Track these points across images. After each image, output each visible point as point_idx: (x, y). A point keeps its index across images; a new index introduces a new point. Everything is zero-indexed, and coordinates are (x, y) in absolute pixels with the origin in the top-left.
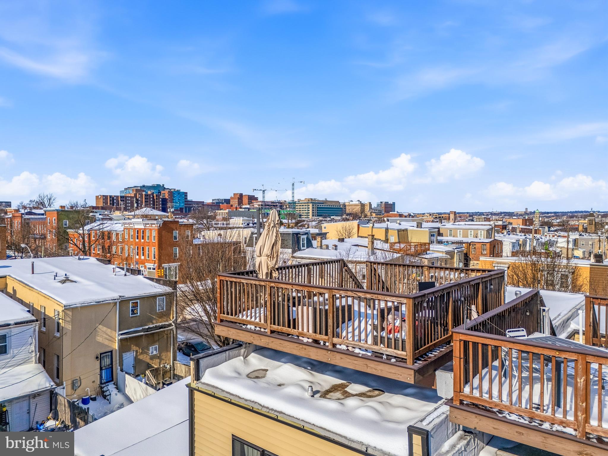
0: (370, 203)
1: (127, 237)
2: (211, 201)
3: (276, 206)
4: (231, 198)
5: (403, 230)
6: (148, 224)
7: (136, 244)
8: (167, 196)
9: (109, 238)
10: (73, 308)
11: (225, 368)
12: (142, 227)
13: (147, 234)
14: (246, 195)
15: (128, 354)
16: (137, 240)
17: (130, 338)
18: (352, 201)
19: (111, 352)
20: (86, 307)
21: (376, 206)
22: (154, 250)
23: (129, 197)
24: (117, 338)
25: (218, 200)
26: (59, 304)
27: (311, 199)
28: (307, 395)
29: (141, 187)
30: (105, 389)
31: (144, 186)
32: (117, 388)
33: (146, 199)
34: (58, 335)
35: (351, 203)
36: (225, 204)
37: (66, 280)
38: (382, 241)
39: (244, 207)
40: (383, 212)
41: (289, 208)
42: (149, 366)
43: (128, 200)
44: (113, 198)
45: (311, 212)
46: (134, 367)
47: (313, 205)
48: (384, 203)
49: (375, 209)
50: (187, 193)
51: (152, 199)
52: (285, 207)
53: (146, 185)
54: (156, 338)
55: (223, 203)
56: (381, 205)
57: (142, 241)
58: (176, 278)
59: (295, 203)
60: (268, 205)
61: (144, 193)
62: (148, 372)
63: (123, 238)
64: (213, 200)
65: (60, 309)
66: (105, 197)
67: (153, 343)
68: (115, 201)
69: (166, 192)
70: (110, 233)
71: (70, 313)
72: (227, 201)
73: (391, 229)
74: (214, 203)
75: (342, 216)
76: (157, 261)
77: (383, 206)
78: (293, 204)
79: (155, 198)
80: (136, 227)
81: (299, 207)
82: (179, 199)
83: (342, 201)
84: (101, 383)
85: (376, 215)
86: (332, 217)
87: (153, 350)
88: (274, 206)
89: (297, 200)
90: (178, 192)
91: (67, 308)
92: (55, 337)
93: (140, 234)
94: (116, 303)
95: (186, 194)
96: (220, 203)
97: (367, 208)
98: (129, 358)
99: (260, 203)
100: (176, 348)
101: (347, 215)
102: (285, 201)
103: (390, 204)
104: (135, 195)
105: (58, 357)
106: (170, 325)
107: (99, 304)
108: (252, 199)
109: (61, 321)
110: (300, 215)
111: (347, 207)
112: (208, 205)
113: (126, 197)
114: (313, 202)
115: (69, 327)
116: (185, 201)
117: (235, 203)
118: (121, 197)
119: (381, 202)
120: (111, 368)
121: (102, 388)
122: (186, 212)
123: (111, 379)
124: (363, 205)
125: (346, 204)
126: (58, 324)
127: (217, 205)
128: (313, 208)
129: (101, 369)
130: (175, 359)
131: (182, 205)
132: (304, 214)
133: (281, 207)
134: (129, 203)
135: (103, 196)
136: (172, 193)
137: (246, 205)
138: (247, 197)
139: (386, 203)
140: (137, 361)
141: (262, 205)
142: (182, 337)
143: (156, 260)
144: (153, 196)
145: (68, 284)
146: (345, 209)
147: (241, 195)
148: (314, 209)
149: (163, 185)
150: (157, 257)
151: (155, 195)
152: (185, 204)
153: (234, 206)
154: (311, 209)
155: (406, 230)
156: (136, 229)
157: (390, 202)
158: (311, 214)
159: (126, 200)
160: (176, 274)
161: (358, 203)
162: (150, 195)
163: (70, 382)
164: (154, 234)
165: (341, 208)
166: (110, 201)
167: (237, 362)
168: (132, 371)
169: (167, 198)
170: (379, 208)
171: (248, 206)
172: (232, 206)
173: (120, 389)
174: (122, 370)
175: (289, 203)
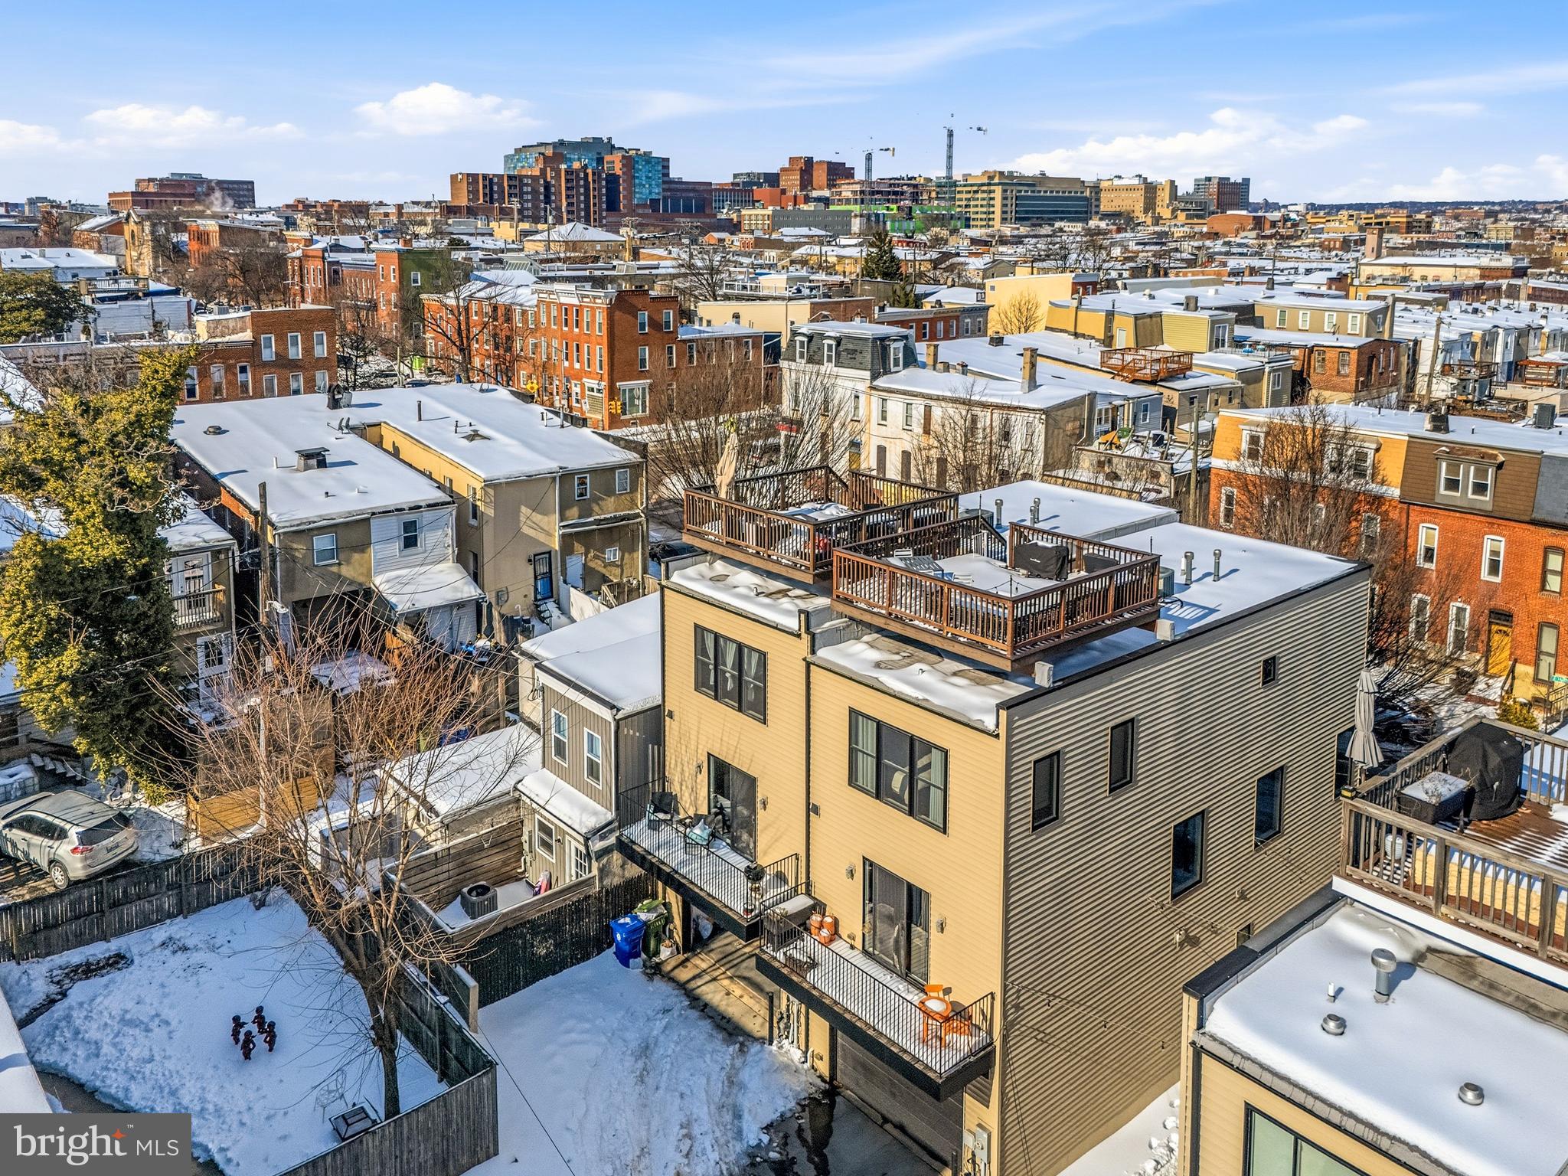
0: (1172, 182)
1: (544, 320)
2: (731, 180)
3: (902, 193)
4: (783, 170)
5: (1151, 316)
6: (587, 296)
7: (563, 336)
8: (618, 170)
9: (508, 319)
10: (495, 485)
11: (691, 571)
12: (575, 301)
13: (586, 317)
14: (821, 162)
15: (574, 558)
16: (565, 329)
17: (577, 533)
18: (1119, 177)
19: (549, 553)
20: (513, 483)
21: (1191, 190)
22: (600, 352)
23: (527, 177)
24: (557, 533)
25: (748, 175)
26: (475, 476)
27: (1001, 173)
28: (753, 594)
29: (555, 145)
30: (542, 608)
31: (562, 143)
32: (559, 608)
33: (567, 181)
34: (474, 522)
35: (1117, 182)
36: (766, 187)
37: (474, 436)
38: (1097, 340)
39: (815, 194)
40: (1213, 208)
41: (937, 198)
42: (605, 579)
43: (527, 185)
44: (491, 180)
45: (998, 209)
46: (584, 579)
47: (1005, 191)
48: (1216, 181)
49: (1187, 199)
50: (668, 160)
51: (582, 182)
52: (925, 197)
53: (567, 138)
54: (616, 536)
55: (760, 185)
56: (1206, 186)
57: (576, 330)
58: (644, 411)
59: (955, 184)
60: (878, 192)
61: (563, 167)
62: (604, 588)
63: (537, 322)
64: (735, 176)
65: (478, 486)
66: (473, 179)
67: (611, 544)
68: (495, 188)
69: (617, 157)
70: (508, 310)
71: (491, 491)
72: (772, 179)
73: (1120, 313)
74: (738, 184)
75: (1086, 220)
76: (606, 376)
77: (1214, 188)
78: (948, 187)
79: (590, 179)
80: (564, 300)
81: (964, 196)
82: (648, 177)
83: (1089, 178)
84: (536, 599)
85: (1188, 217)
86: (1058, 225)
87: (612, 554)
88: (895, 193)
89: (960, 178)
90: (647, 157)
91: (489, 484)
92: (472, 527)
93: (570, 315)
94: (554, 479)
95: (665, 163)
96: (751, 183)
97: (1164, 196)
98: (575, 564)
99: (857, 187)
100: (648, 552)
101: (1105, 216)
102: (929, 180)
103: (1235, 184)
104: (543, 171)
105: (476, 556)
106: (637, 516)
107: (531, 479)
108: (838, 172)
109: (478, 503)
110: (968, 219)
111: (1103, 194)
112: (722, 190)
113: (521, 178)
114: (1010, 181)
115: (490, 512)
116: (664, 182)
117: (792, 183)
118: (510, 177)
119: (1209, 179)
120: (549, 576)
121: (538, 606)
122: (665, 210)
123: (550, 593)
124: (1150, 190)
125: (1104, 185)
126: (475, 507)
127: (744, 190)
128: (1005, 198)
129: (536, 578)
130: (645, 571)
131: (657, 192)
132: (979, 216)
133: (915, 197)
134: (527, 193)
135: (468, 175)
136: (632, 160)
137: (821, 188)
138: (825, 166)
139: (1223, 182)
140: (587, 571)
141: (862, 192)
142: (656, 535)
143: (605, 371)
144: (586, 175)
145: (477, 442)
146: (1098, 200)
147: (809, 161)
148: (1009, 202)
149: (610, 139)
150: (605, 367)
151: (589, 171)
152: (664, 190)
153: (790, 194)
154: (998, 202)
155: (1159, 315)
156: (562, 304)
157: (1236, 178)
158: (997, 216)
159: (522, 185)
160: (644, 402)
161: (1136, 181)
162: (577, 171)
163: (493, 594)
164: (601, 318)
165: (1086, 199)
166: (485, 187)
167: (703, 567)
168: (580, 584)
169: (619, 173)
170: (1201, 196)
171: (826, 193)
172: (784, 192)
173: (564, 610)
174: (565, 582)
175: (939, 185)
